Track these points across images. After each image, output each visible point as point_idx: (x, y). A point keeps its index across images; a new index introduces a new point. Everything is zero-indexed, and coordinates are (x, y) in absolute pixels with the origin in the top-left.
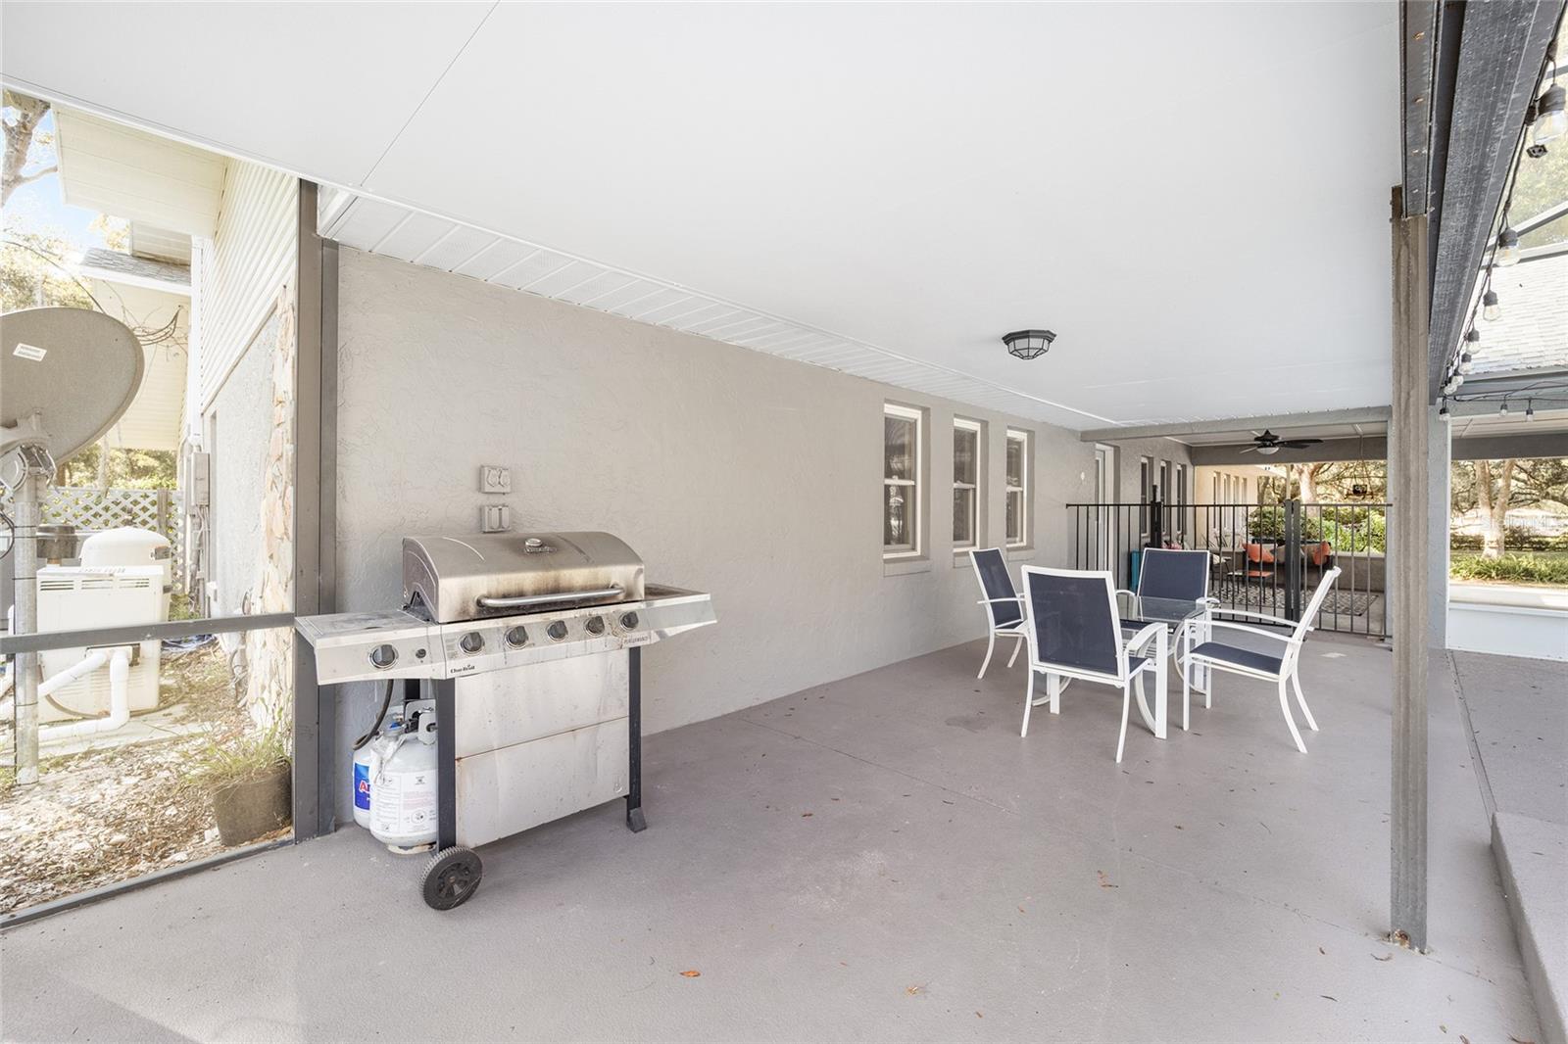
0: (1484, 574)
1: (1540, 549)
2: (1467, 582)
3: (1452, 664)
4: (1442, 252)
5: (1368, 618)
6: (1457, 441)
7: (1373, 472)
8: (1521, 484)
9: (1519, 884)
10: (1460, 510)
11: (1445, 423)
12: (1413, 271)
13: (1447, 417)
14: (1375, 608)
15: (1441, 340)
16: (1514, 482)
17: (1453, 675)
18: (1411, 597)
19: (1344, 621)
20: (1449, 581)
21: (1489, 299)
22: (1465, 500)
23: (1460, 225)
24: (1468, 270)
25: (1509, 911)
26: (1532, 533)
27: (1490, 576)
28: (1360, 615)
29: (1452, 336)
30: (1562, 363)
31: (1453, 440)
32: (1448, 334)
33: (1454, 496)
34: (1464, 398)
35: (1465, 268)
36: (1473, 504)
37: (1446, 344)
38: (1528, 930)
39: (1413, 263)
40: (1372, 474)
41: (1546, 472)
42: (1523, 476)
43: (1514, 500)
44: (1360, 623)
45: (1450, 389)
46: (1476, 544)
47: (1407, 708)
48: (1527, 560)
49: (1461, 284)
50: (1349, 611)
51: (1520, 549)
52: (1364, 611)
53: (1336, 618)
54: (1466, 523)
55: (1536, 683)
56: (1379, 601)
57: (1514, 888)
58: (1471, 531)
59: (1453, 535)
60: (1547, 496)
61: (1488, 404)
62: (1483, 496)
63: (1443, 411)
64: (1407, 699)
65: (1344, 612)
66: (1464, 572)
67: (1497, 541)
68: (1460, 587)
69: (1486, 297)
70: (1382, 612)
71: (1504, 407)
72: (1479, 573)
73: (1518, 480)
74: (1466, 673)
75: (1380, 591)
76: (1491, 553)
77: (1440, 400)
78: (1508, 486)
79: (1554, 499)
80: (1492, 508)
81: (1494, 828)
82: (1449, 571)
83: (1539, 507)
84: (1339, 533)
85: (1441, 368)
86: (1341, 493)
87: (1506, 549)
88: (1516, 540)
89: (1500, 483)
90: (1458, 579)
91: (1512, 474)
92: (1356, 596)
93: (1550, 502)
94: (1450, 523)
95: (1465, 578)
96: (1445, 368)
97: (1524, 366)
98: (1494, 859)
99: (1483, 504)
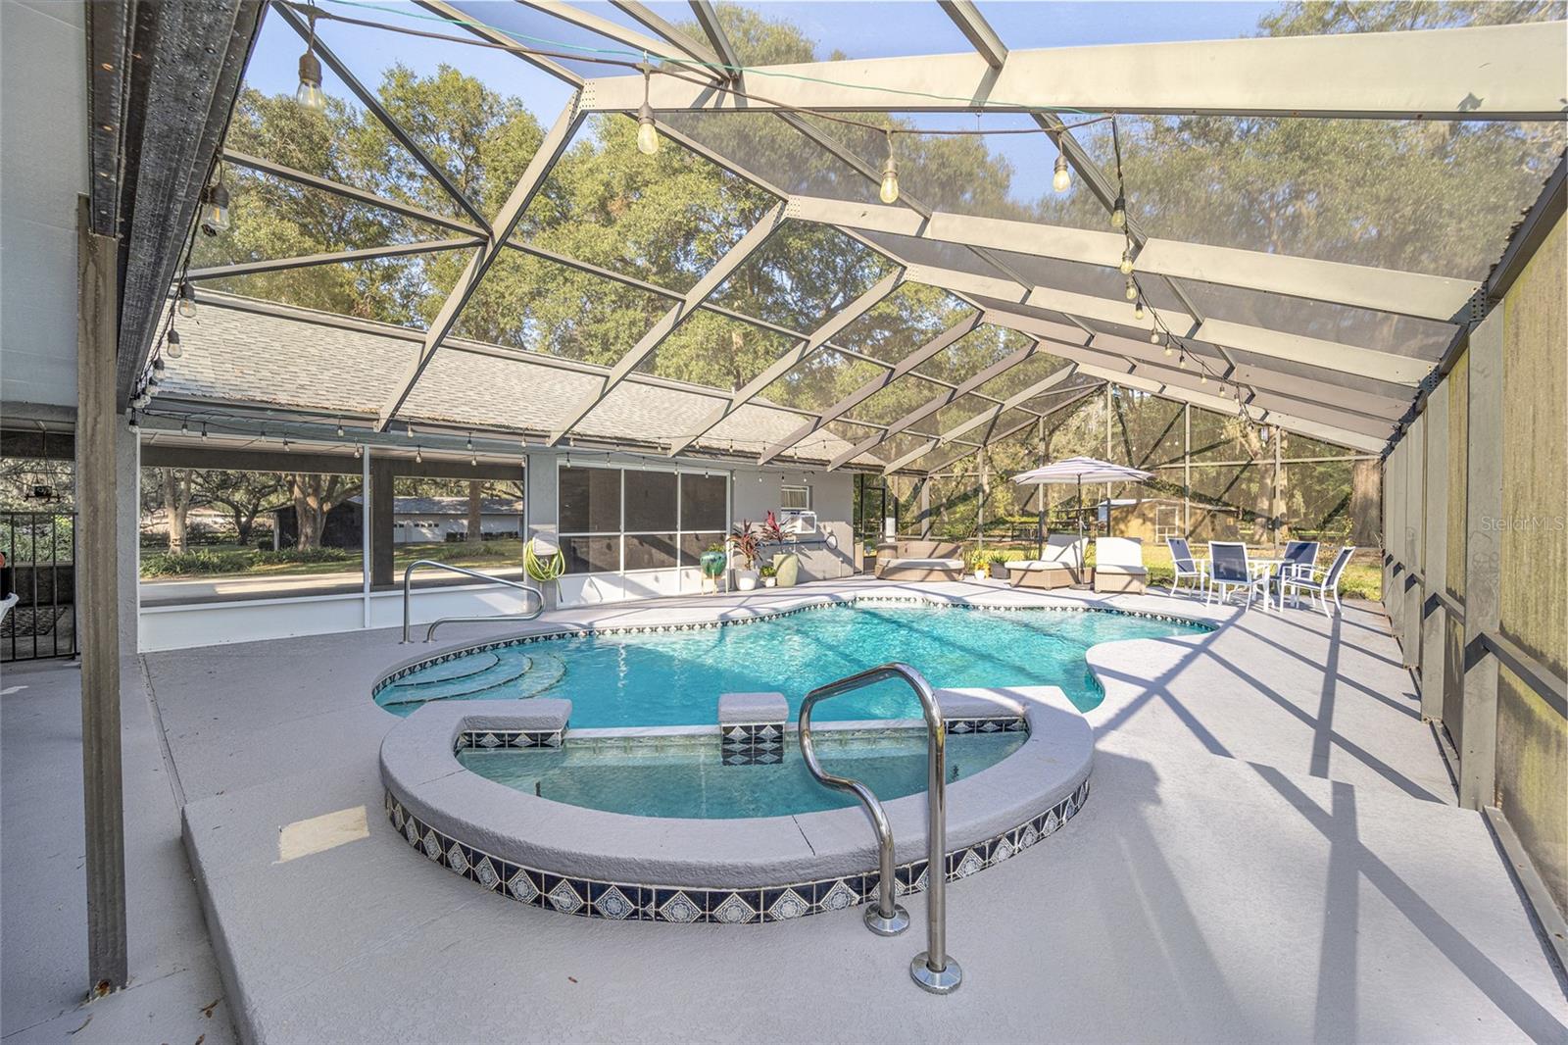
0: (171, 569)
1: (213, 543)
2: (157, 579)
3: (144, 668)
4: (131, 278)
5: (55, 636)
6: (145, 448)
7: (59, 468)
8: (198, 487)
9: (204, 865)
10: (149, 510)
11: (135, 435)
12: (102, 291)
13: (136, 429)
14: (63, 622)
15: (130, 357)
16: (193, 486)
17: (146, 679)
18: (101, 634)
19: (25, 644)
20: (139, 580)
21: (173, 338)
22: (154, 500)
23: (148, 260)
24: (154, 302)
25: (197, 892)
26: (207, 529)
27: (175, 571)
28: (46, 634)
29: (140, 356)
30: (227, 396)
31: (142, 446)
32: (137, 354)
33: (143, 495)
34: (151, 412)
35: (152, 300)
36: (160, 505)
37: (135, 362)
38: (213, 906)
39: (100, 283)
40: (58, 470)
41: (216, 479)
42: (200, 480)
43: (194, 502)
44: (45, 643)
45: (139, 404)
46: (162, 541)
47: (100, 750)
48: (204, 554)
49: (148, 313)
50: (33, 631)
51: (198, 544)
52: (50, 628)
53: (14, 641)
54: (155, 521)
55: (212, 669)
56: (69, 613)
57: (201, 870)
58: (159, 529)
59: (142, 534)
60: (217, 498)
61: (172, 421)
62: (168, 497)
63: (133, 423)
64: (100, 739)
65: (25, 633)
66: (153, 570)
67: (181, 540)
68: (147, 584)
69: (169, 334)
70: (71, 626)
71: (185, 426)
72: (166, 569)
73: (196, 483)
74: (156, 673)
75: (69, 600)
76: (175, 548)
77: (129, 410)
78: (189, 489)
79: (222, 500)
80: (176, 508)
81: (184, 821)
82: (139, 569)
83: (212, 508)
84: (16, 540)
85: (130, 383)
86: (20, 489)
87: (188, 545)
88: (196, 536)
89: (183, 485)
90: (148, 577)
91: (192, 481)
92: (39, 612)
93: (219, 503)
94: (139, 522)
95: (154, 575)
96: (133, 384)
97: (200, 393)
98: (184, 849)
99: (169, 505)
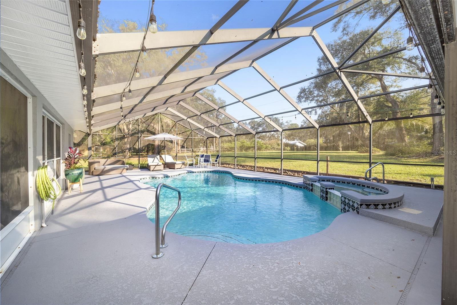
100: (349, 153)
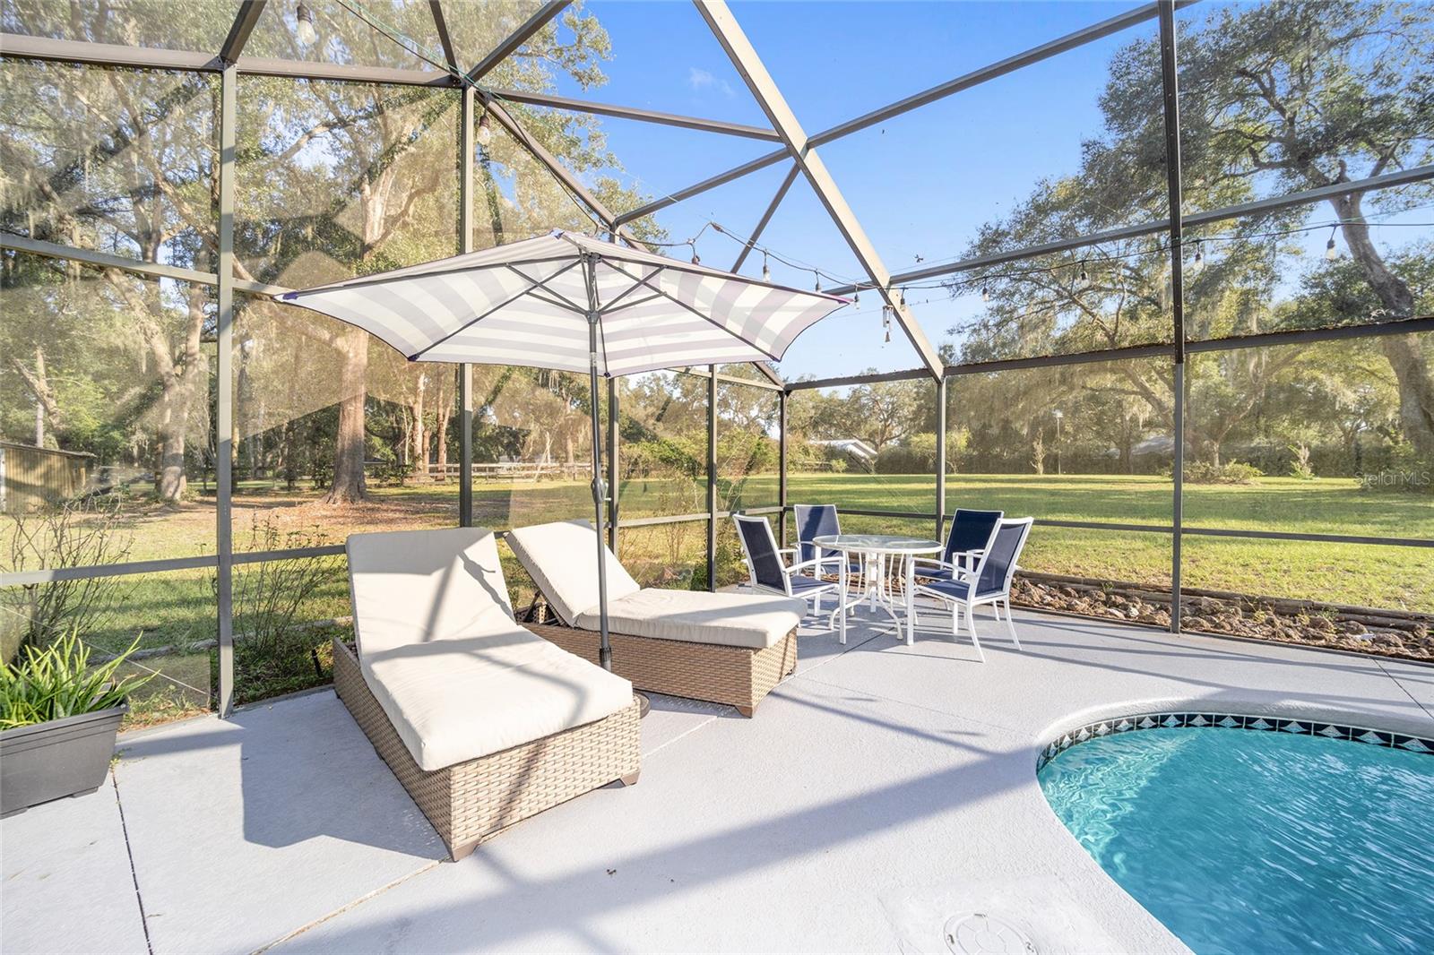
100: (1056, 481)
